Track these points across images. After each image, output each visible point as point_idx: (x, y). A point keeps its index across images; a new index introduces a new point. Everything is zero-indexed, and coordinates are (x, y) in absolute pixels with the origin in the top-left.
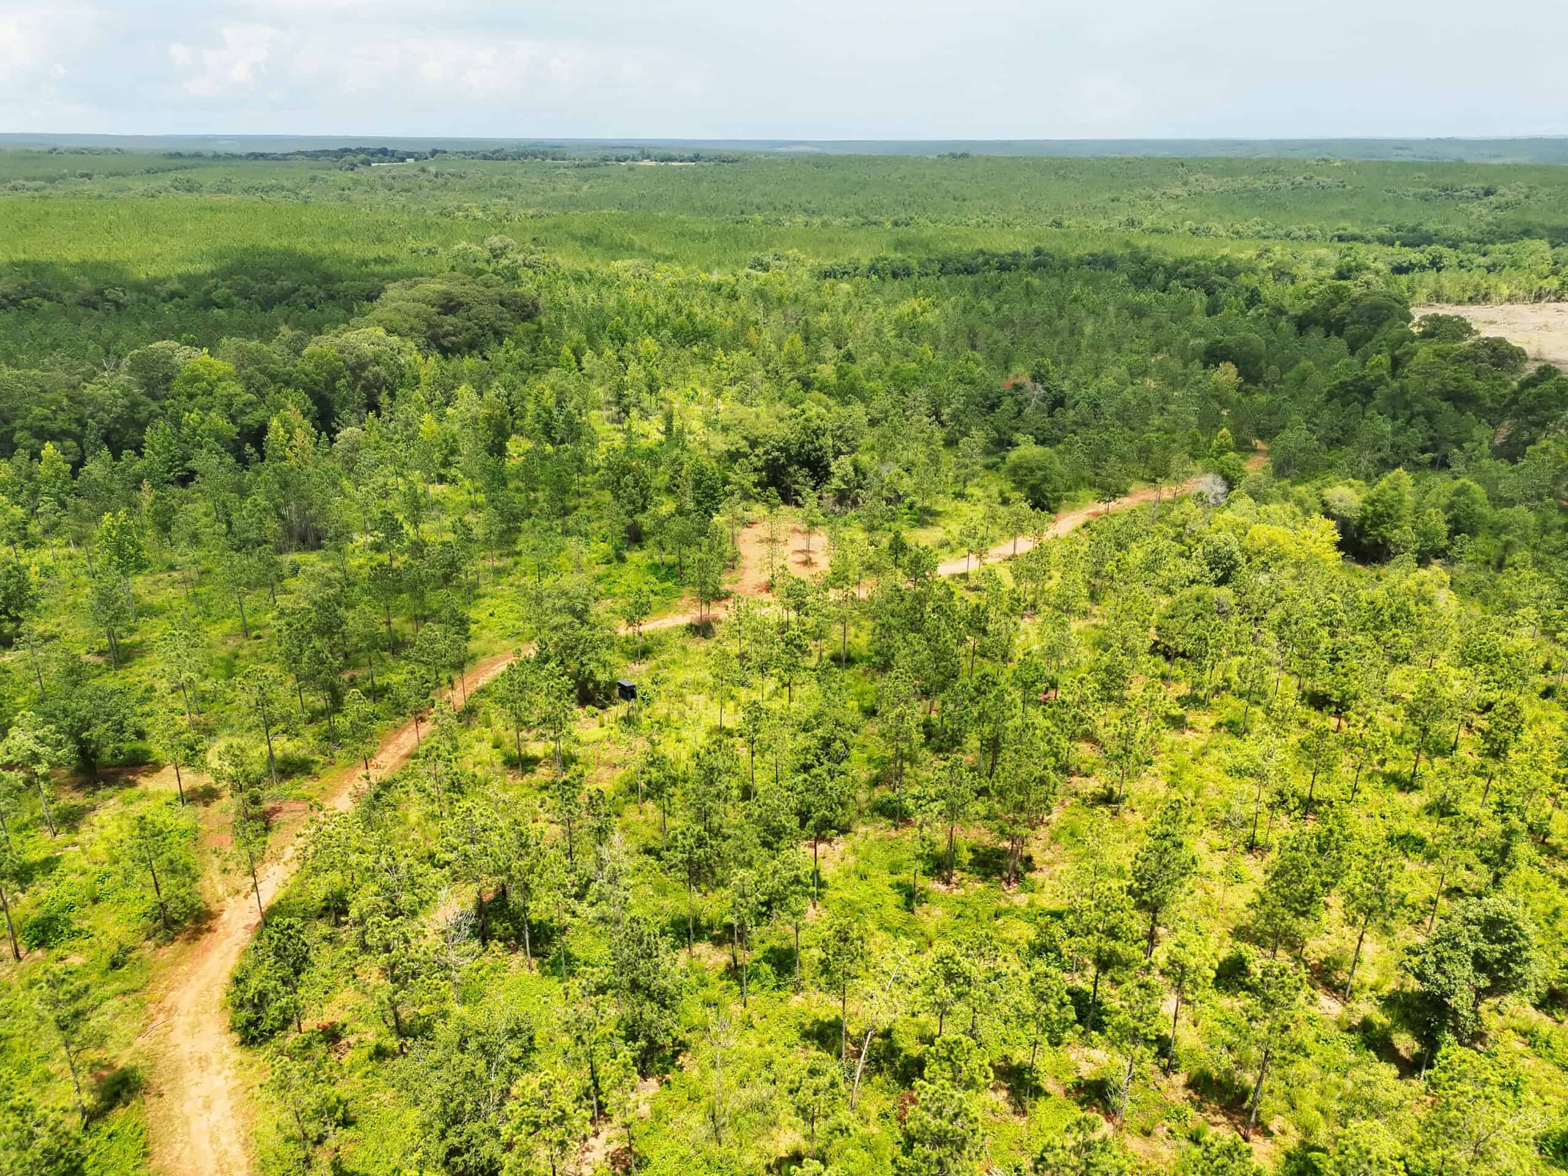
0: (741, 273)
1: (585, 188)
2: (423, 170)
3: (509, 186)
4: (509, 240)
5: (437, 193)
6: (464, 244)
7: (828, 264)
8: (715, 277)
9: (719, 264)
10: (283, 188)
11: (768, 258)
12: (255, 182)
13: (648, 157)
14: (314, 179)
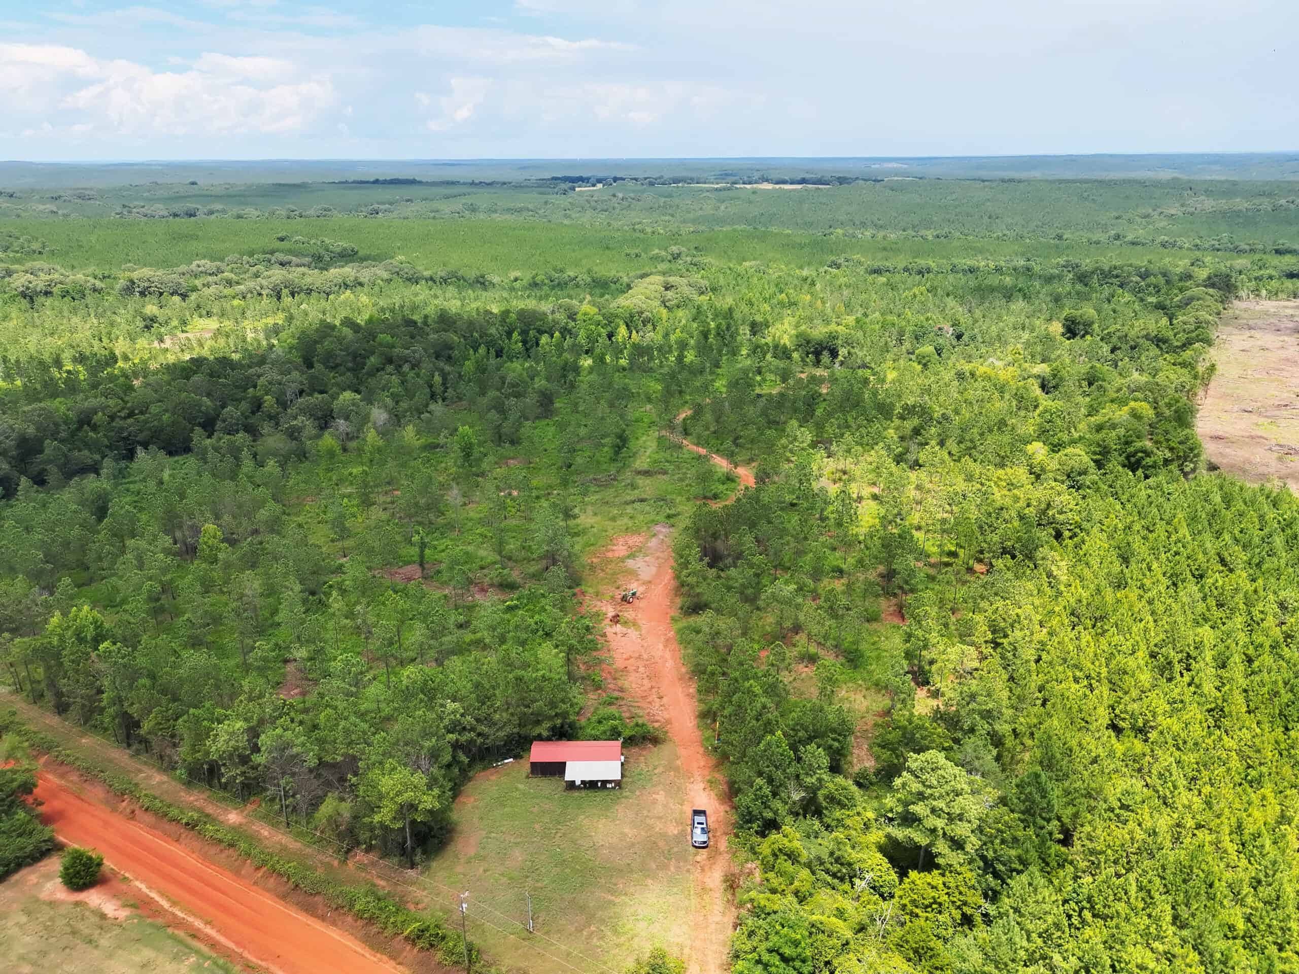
0: (822, 270)
1: (723, 208)
2: (614, 196)
3: (671, 206)
4: (683, 249)
5: (624, 212)
6: (657, 251)
7: (877, 264)
8: (805, 273)
9: (809, 264)
10: (529, 210)
11: (841, 261)
12: (512, 205)
13: (767, 181)
14: (546, 203)
